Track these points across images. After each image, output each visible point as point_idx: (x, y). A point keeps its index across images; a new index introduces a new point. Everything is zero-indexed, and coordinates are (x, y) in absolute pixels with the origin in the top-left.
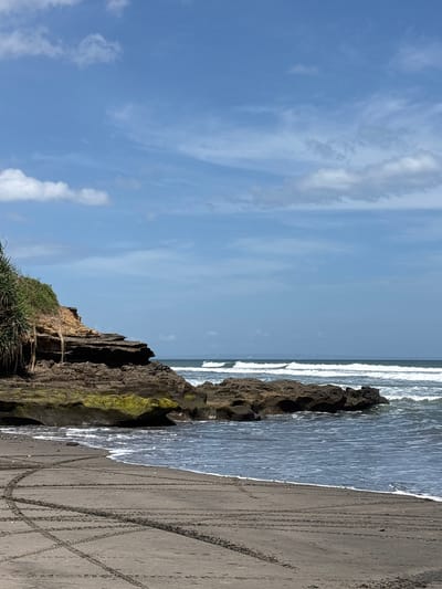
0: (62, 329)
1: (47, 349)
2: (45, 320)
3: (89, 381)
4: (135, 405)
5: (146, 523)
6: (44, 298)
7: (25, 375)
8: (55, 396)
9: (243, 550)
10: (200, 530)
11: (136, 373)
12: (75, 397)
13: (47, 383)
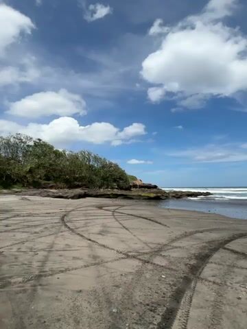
0: (138, 183)
1: (135, 186)
2: (134, 182)
3: (143, 191)
4: (152, 195)
5: (140, 217)
6: (134, 178)
7: (130, 190)
8: (136, 194)
9: (160, 223)
10: (152, 219)
11: (155, 190)
12: (140, 194)
13: (134, 192)
